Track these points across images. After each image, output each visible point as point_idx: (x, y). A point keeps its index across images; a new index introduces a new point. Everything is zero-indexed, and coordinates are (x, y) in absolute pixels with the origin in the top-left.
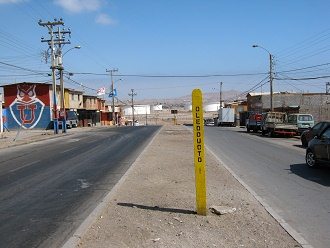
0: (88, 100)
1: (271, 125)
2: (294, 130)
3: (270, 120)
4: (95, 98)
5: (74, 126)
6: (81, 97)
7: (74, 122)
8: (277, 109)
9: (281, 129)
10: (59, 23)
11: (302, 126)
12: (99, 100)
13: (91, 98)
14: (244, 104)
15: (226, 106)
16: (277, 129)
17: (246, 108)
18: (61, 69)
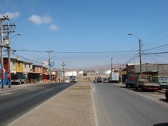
0: (36, 68)
1: (142, 84)
2: (157, 87)
3: (141, 80)
4: (41, 67)
5: (22, 83)
6: (31, 66)
7: (23, 80)
8: (144, 73)
9: (148, 86)
10: (6, 19)
11: (162, 84)
12: (44, 68)
13: (38, 66)
14: (125, 70)
15: (115, 71)
16: (146, 86)
17: (125, 73)
18: (8, 48)
